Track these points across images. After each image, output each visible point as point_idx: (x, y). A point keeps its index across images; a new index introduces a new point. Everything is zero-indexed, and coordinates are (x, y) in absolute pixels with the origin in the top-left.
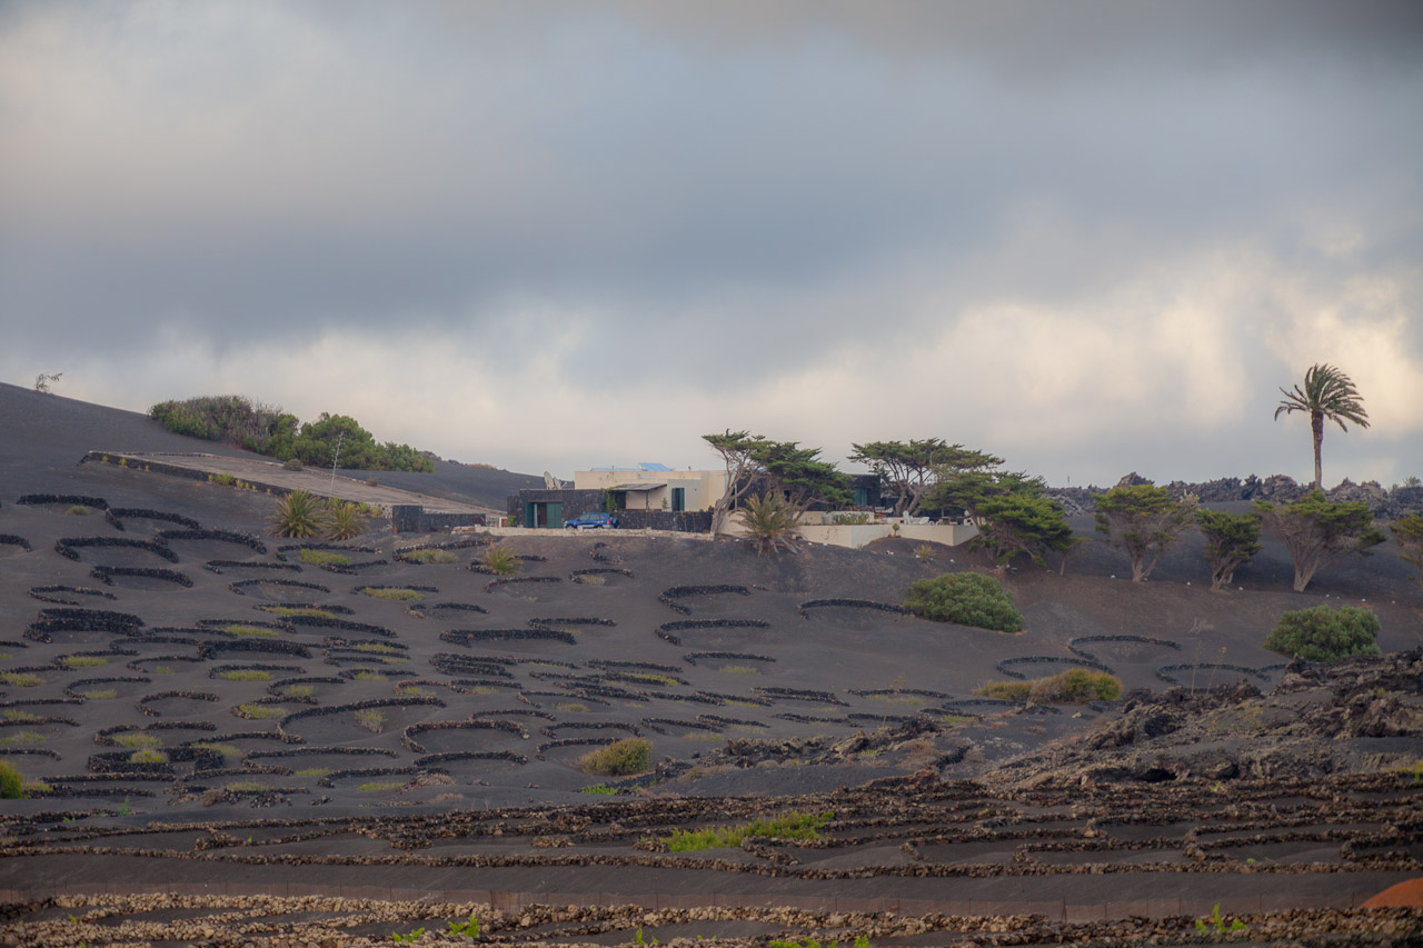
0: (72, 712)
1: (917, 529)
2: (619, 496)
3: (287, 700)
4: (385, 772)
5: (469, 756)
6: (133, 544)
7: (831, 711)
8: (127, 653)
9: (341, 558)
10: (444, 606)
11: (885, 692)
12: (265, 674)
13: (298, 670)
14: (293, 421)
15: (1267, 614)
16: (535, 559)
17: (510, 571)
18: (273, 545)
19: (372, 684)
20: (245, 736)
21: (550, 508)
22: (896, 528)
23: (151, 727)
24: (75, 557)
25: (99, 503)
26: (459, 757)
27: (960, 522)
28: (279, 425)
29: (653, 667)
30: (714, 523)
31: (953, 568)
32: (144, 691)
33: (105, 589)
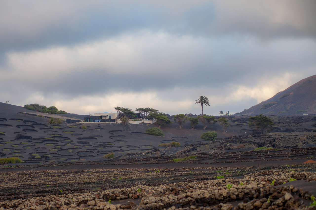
0: (24, 151)
1: (146, 121)
2: (101, 117)
3: (57, 148)
4: (74, 159)
5: (86, 156)
6: (28, 126)
7: (138, 148)
8: (31, 142)
9: (59, 127)
10: (76, 134)
11: (145, 146)
12: (53, 144)
13: (58, 144)
14: (46, 107)
15: (200, 133)
16: (89, 127)
17: (85, 129)
18: (49, 125)
19: (69, 146)
20: (52, 154)
21: (91, 119)
22: (143, 121)
23: (37, 153)
24: (19, 128)
25: (22, 120)
26: (85, 156)
27: (153, 120)
28: (44, 108)
29: (109, 143)
30: (116, 121)
31: (152, 127)
32: (35, 147)
33: (25, 132)
